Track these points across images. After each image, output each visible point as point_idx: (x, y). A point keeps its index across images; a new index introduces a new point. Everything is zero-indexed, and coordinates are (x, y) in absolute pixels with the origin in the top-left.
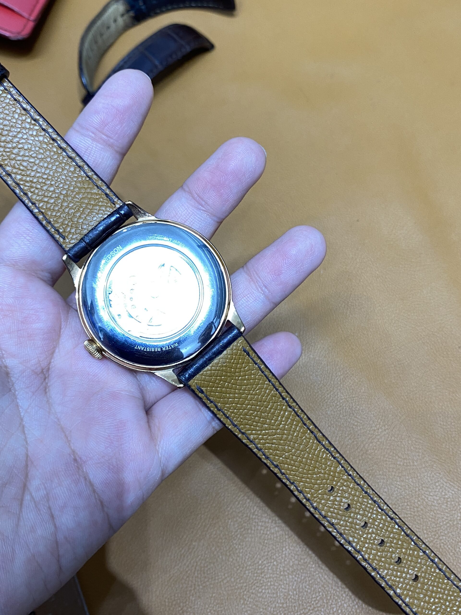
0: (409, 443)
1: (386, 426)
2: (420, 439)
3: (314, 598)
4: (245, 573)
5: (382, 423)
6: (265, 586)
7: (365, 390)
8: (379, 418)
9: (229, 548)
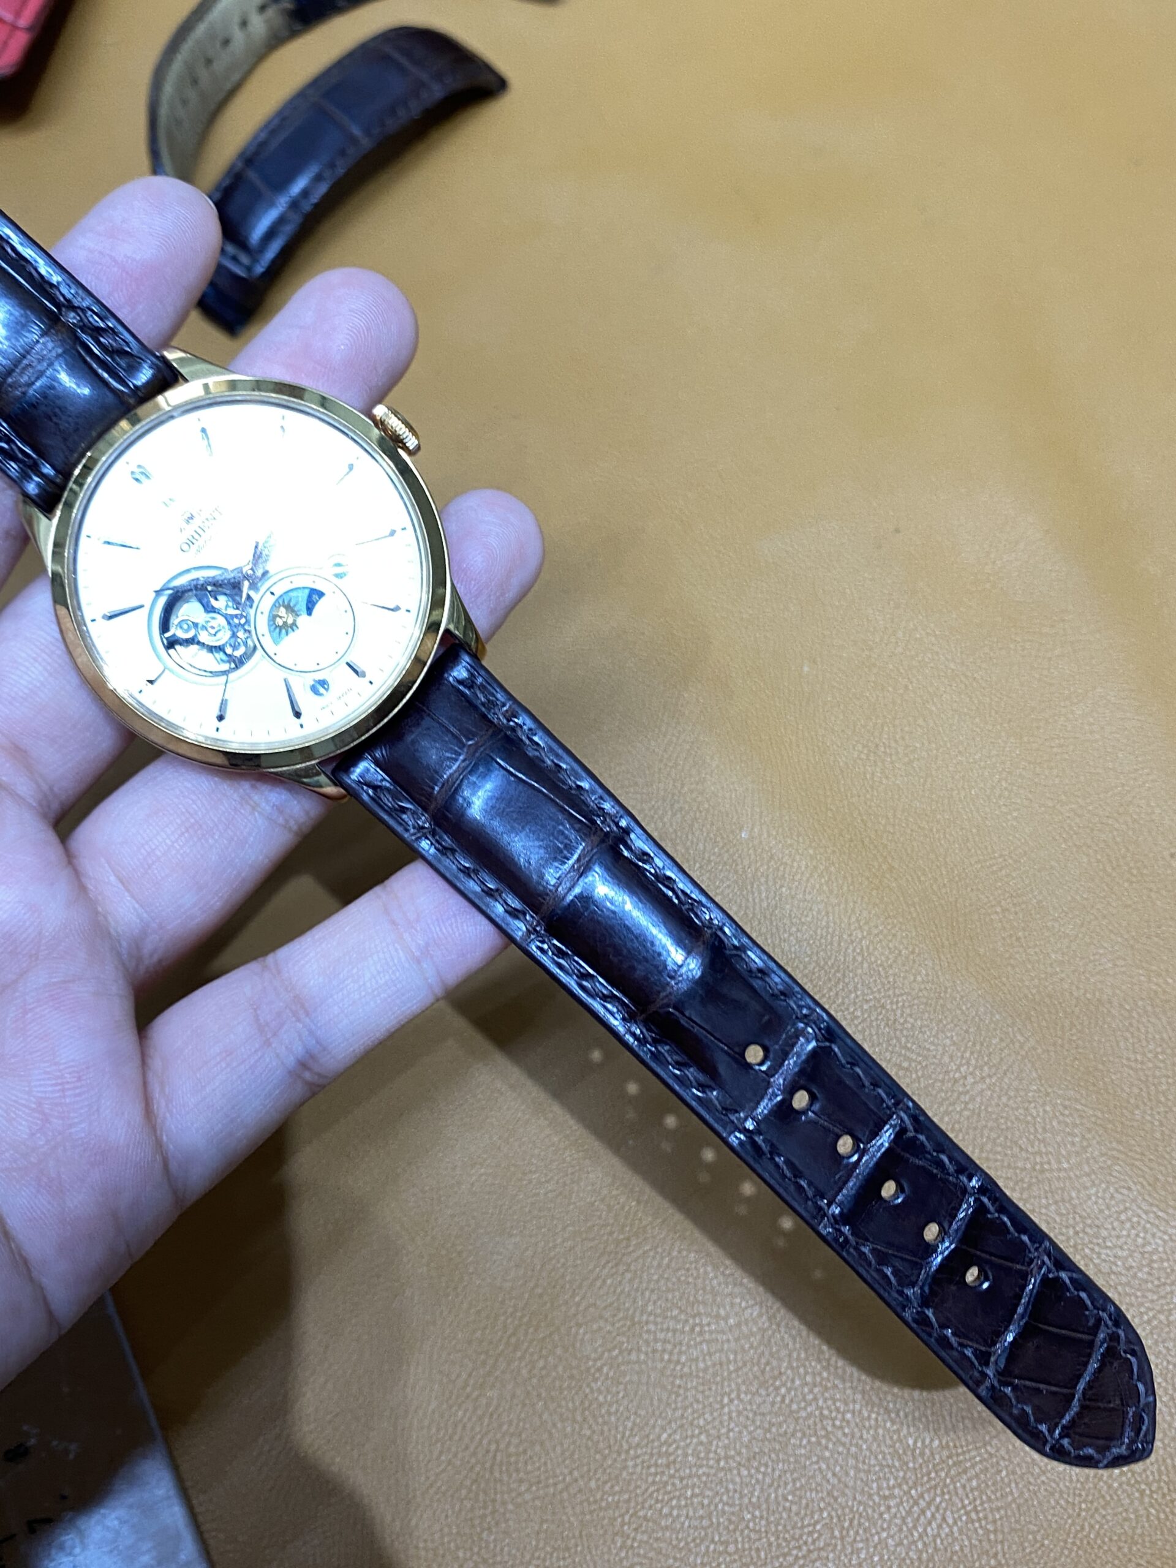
0: (1045, 1111)
1: (986, 1068)
2: (1076, 1100)
3: (809, 1525)
4: (625, 1468)
5: (973, 1062)
6: (679, 1498)
7: (927, 975)
8: (966, 1047)
9: (582, 1402)
